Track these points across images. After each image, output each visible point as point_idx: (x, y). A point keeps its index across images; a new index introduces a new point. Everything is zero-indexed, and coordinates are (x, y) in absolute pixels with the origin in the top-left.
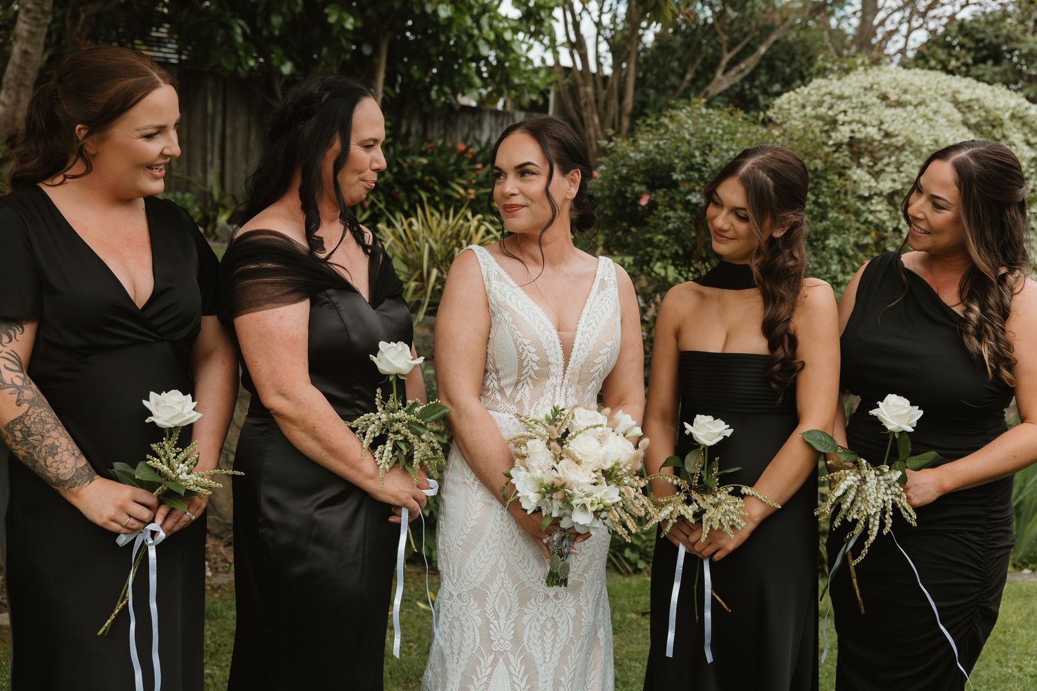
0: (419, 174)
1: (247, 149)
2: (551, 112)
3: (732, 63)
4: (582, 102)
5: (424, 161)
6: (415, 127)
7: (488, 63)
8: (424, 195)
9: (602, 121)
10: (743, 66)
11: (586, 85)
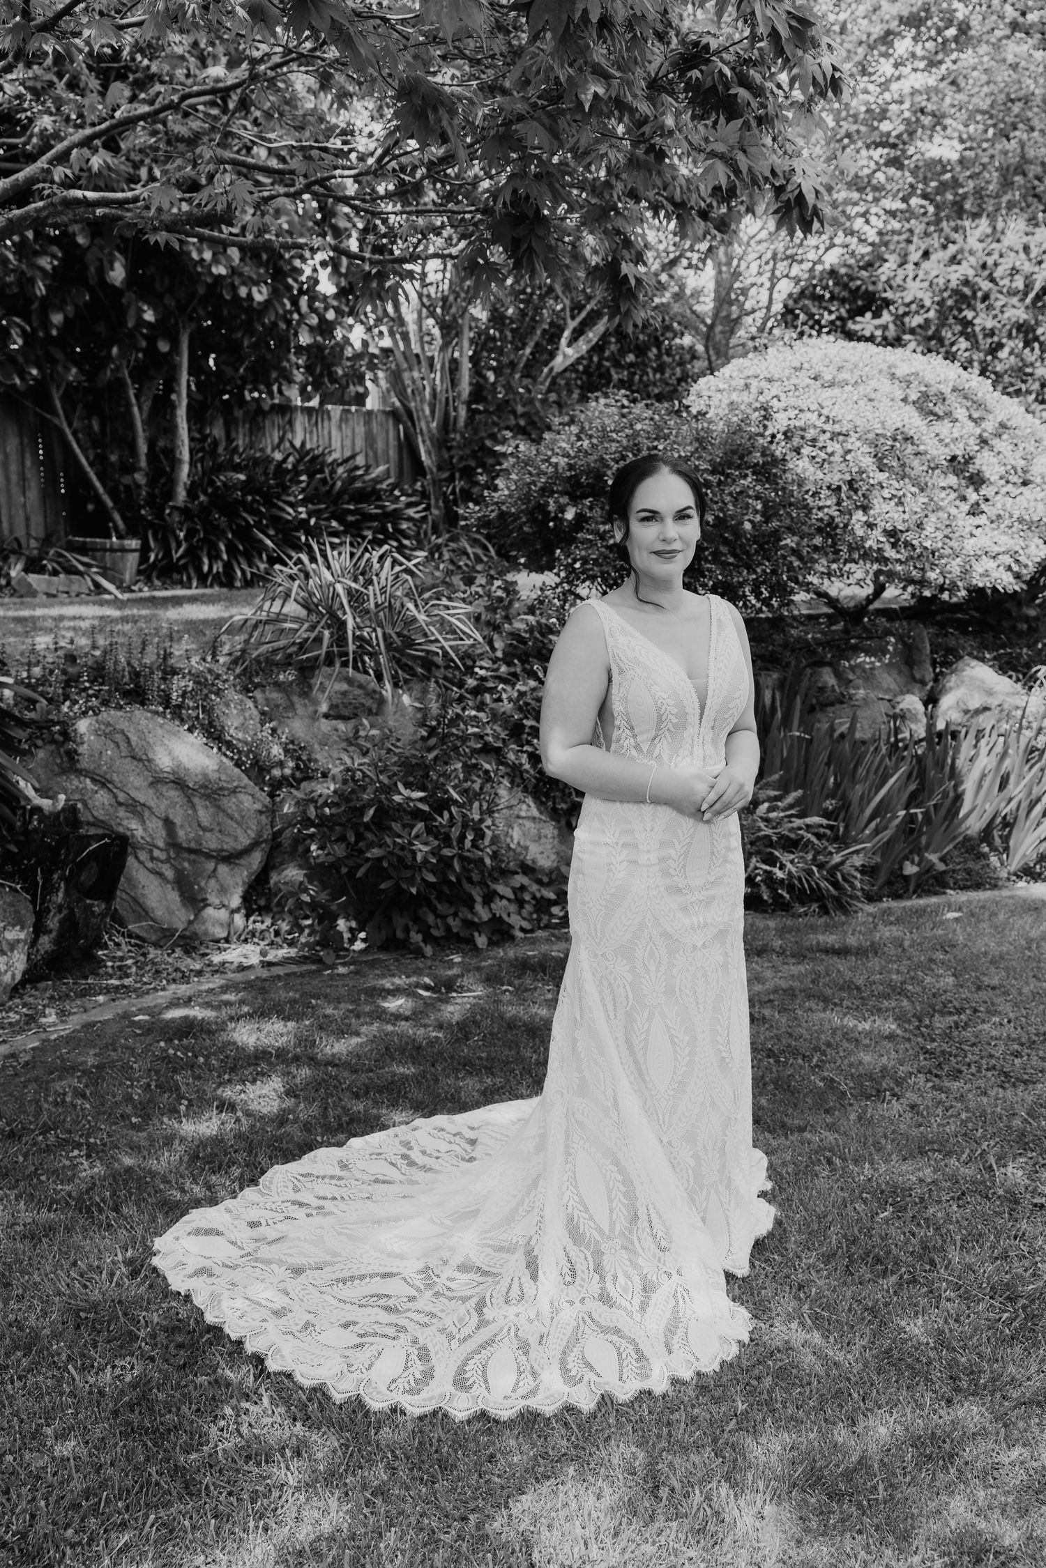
0: (239, 494)
1: (23, 478)
3: (578, 333)
5: (242, 477)
6: (217, 431)
9: (433, 412)
10: (589, 334)
11: (411, 369)
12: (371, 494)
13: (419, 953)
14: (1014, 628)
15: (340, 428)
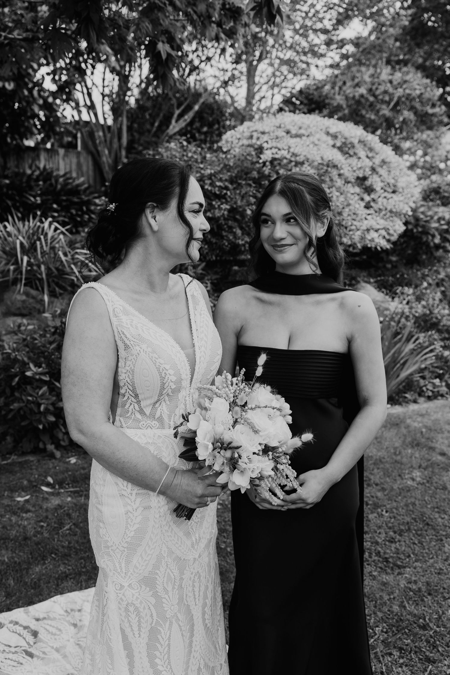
0: (5, 190)
2: (79, 148)
3: (180, 116)
4: (98, 142)
5: (7, 181)
7: (39, 120)
8: (10, 203)
9: (110, 153)
10: (186, 117)
11: (98, 131)
12: (75, 191)
13: (52, 456)
14: (385, 267)
15: (64, 159)
